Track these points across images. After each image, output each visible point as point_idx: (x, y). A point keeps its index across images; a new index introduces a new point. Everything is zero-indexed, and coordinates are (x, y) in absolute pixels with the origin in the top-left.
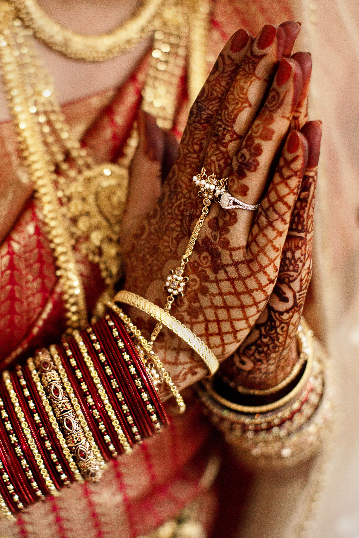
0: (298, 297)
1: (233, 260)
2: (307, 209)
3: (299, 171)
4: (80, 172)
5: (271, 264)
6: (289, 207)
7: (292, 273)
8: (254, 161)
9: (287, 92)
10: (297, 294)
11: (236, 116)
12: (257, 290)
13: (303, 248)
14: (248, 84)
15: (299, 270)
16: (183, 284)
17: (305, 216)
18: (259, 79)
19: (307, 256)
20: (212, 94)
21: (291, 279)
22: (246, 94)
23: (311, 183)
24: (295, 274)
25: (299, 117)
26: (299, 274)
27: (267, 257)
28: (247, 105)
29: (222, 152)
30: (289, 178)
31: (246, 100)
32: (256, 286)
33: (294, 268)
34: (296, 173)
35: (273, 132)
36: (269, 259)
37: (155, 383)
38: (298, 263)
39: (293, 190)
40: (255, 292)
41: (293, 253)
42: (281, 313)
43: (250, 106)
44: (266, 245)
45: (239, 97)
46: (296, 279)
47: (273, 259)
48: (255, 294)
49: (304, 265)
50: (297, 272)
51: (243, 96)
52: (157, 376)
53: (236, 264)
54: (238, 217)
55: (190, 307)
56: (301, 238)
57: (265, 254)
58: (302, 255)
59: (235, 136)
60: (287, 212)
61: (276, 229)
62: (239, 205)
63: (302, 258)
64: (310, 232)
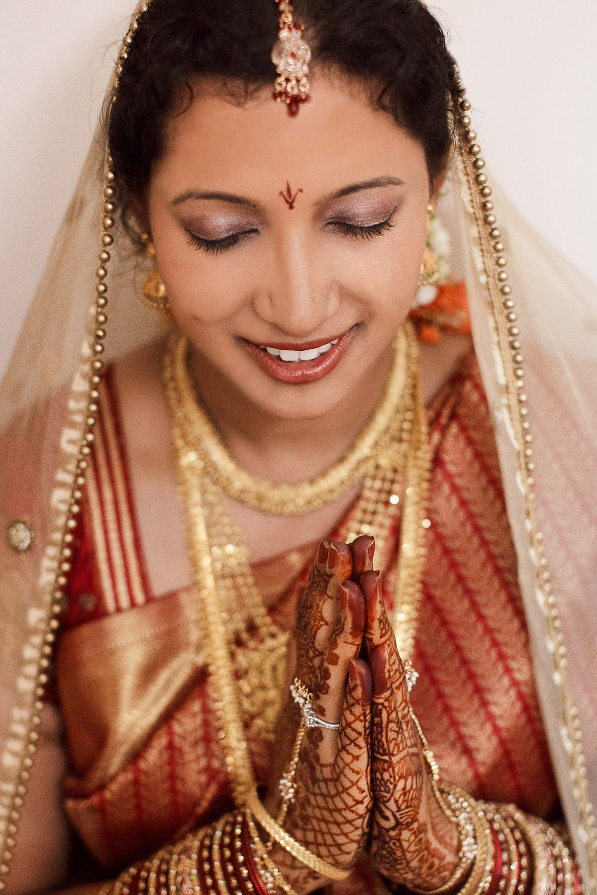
0: (398, 817)
1: (323, 777)
2: (384, 733)
3: (360, 699)
4: (262, 641)
5: (353, 786)
6: (360, 734)
7: (385, 794)
8: (324, 683)
9: (345, 618)
10: (397, 814)
11: (316, 633)
12: (345, 810)
13: (391, 770)
14: (322, 602)
15: (391, 792)
16: (292, 790)
17: (384, 740)
18: (331, 598)
19: (397, 778)
20: (307, 602)
21: (385, 799)
22: (321, 612)
23: (381, 710)
24: (388, 795)
25: (372, 638)
26: (392, 794)
27: (348, 778)
28: (322, 623)
29: (309, 666)
30: (353, 705)
31: (322, 618)
32: (343, 806)
33: (385, 789)
34: (358, 701)
35: (338, 658)
36: (350, 781)
37: (270, 886)
38: (388, 784)
39: (359, 717)
40: (343, 811)
41: (382, 775)
42: (388, 830)
43: (327, 624)
44: (344, 768)
45: (317, 614)
46: (390, 799)
47: (355, 781)
48: (343, 813)
49: (395, 786)
50: (389, 793)
51: (319, 615)
52: (271, 879)
53: (326, 781)
54: (324, 734)
55: (301, 813)
56: (385, 761)
57: (345, 776)
58: (391, 777)
59: (317, 653)
60: (358, 737)
61: (351, 754)
62: (320, 723)
63: (392, 780)
64: (396, 755)
